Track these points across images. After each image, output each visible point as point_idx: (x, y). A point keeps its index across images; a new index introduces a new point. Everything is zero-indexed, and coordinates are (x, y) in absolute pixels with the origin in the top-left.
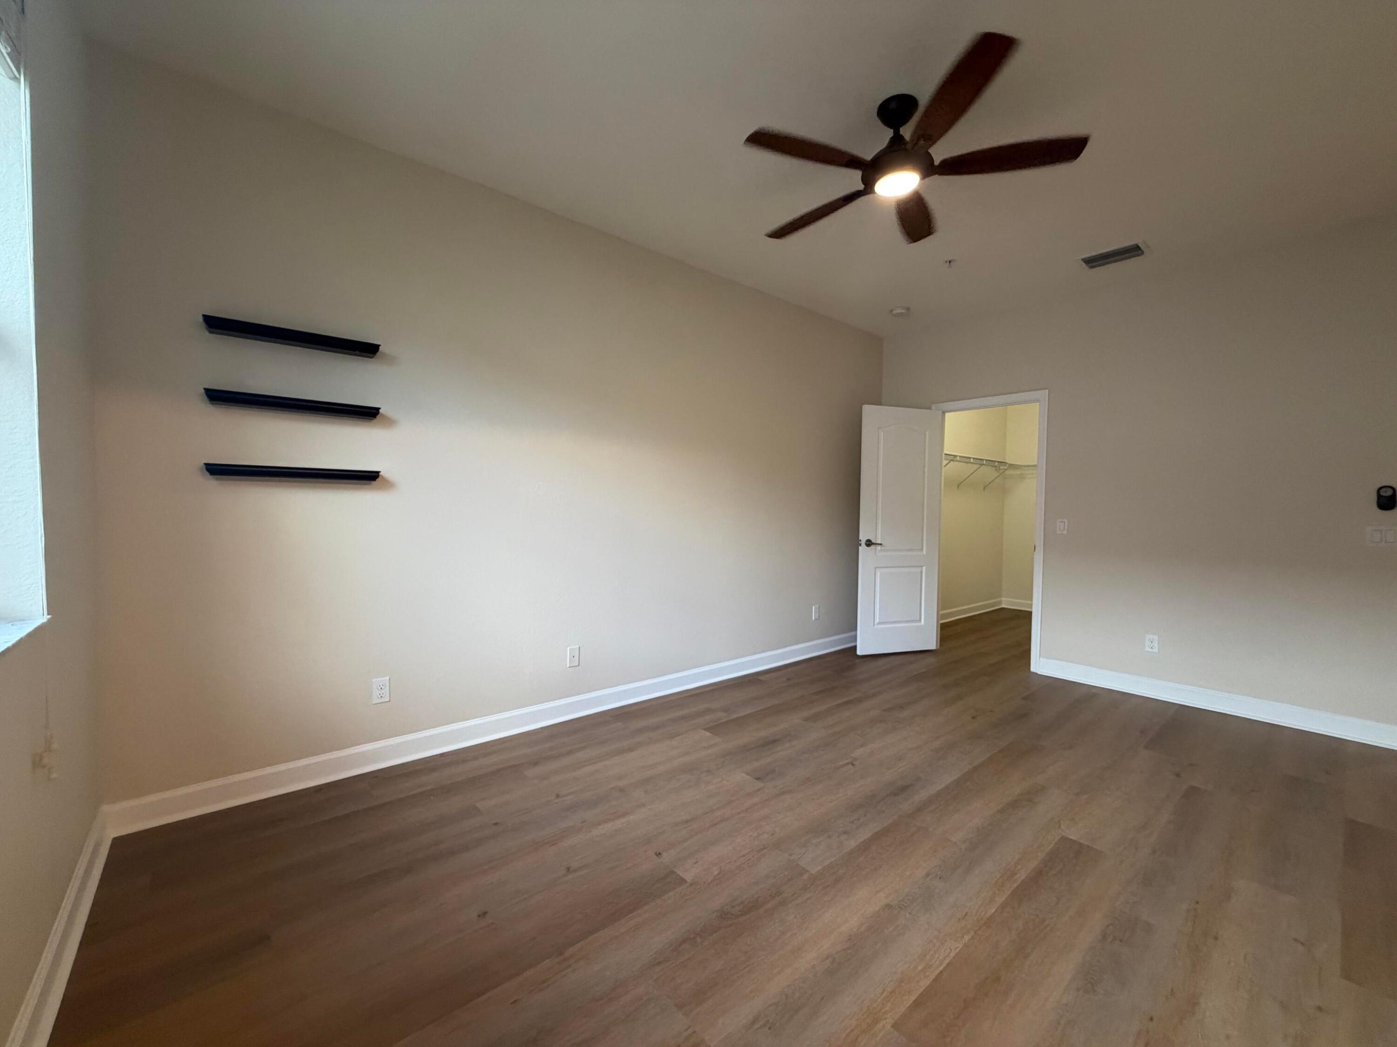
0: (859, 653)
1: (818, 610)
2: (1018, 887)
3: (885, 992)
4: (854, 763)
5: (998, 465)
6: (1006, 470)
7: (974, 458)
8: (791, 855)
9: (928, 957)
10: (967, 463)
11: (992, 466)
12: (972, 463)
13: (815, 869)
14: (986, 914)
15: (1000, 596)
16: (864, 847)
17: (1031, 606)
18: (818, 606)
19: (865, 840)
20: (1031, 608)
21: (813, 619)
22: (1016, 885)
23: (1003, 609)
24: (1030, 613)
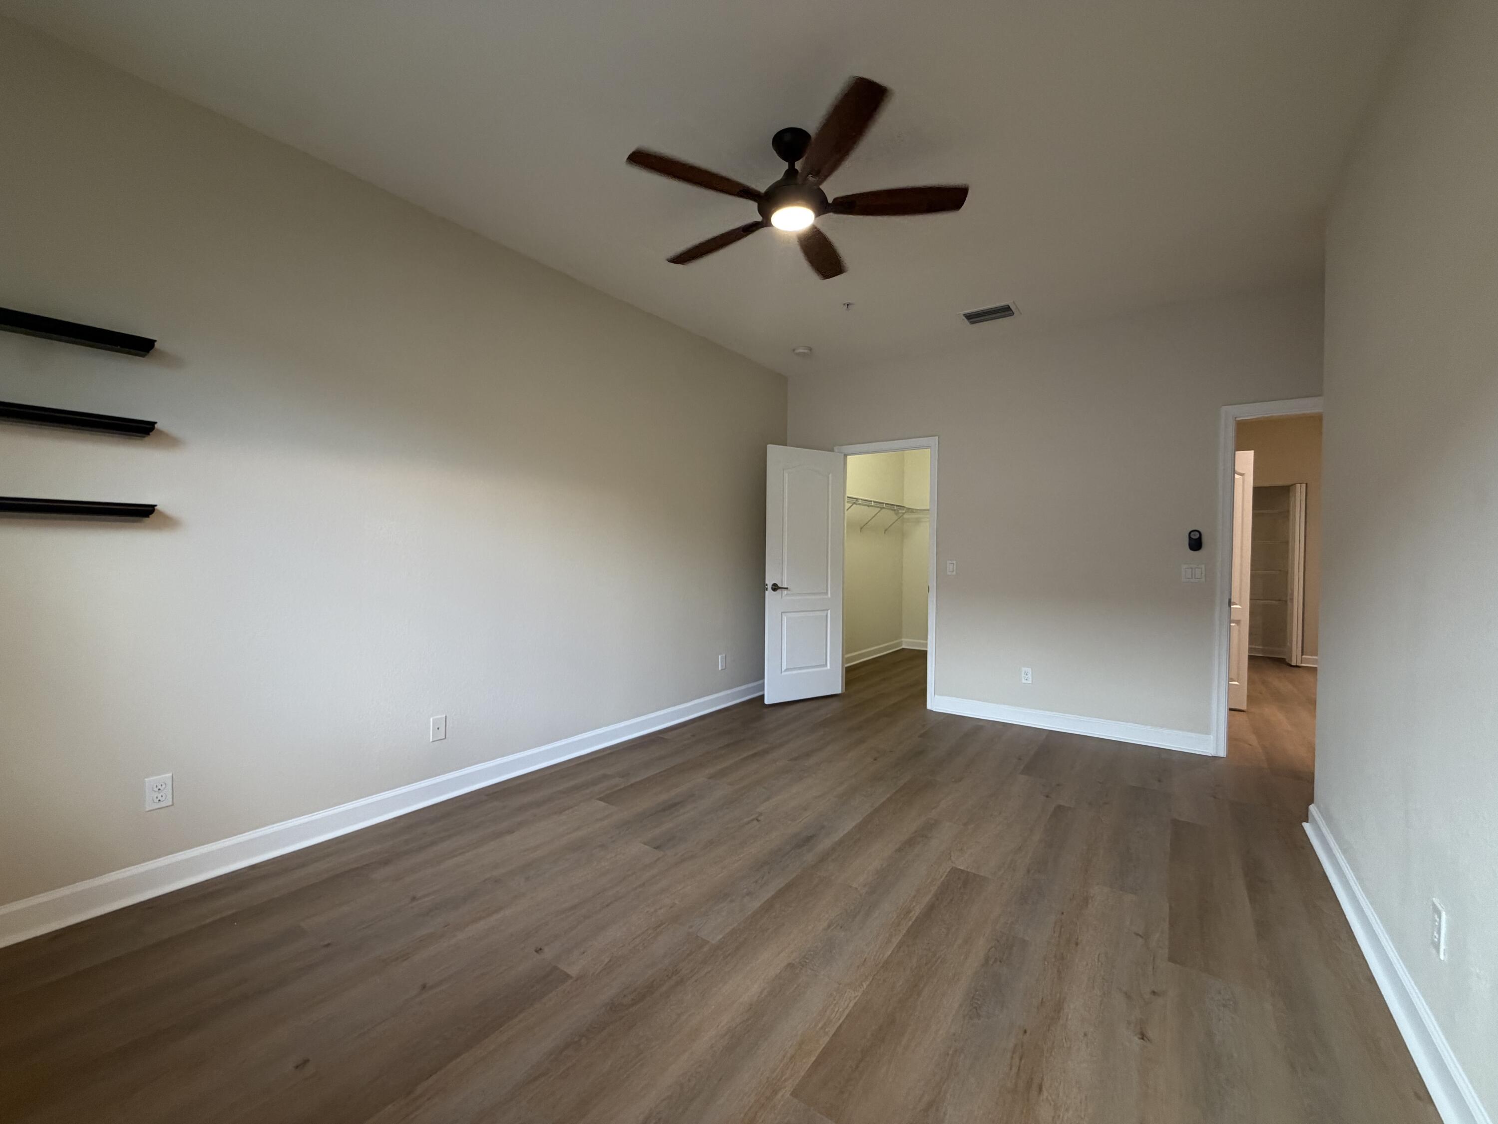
0: (767, 702)
1: (724, 659)
2: (912, 926)
3: (785, 1059)
4: (759, 818)
5: (896, 508)
6: (904, 513)
7: (874, 502)
8: (691, 927)
9: (828, 1013)
10: (868, 506)
11: (892, 510)
12: (873, 506)
13: (717, 938)
14: (883, 957)
15: (901, 638)
16: (768, 907)
17: (926, 645)
18: (724, 655)
19: (768, 900)
20: (927, 647)
21: (720, 669)
22: (910, 923)
23: (903, 649)
24: (925, 653)
